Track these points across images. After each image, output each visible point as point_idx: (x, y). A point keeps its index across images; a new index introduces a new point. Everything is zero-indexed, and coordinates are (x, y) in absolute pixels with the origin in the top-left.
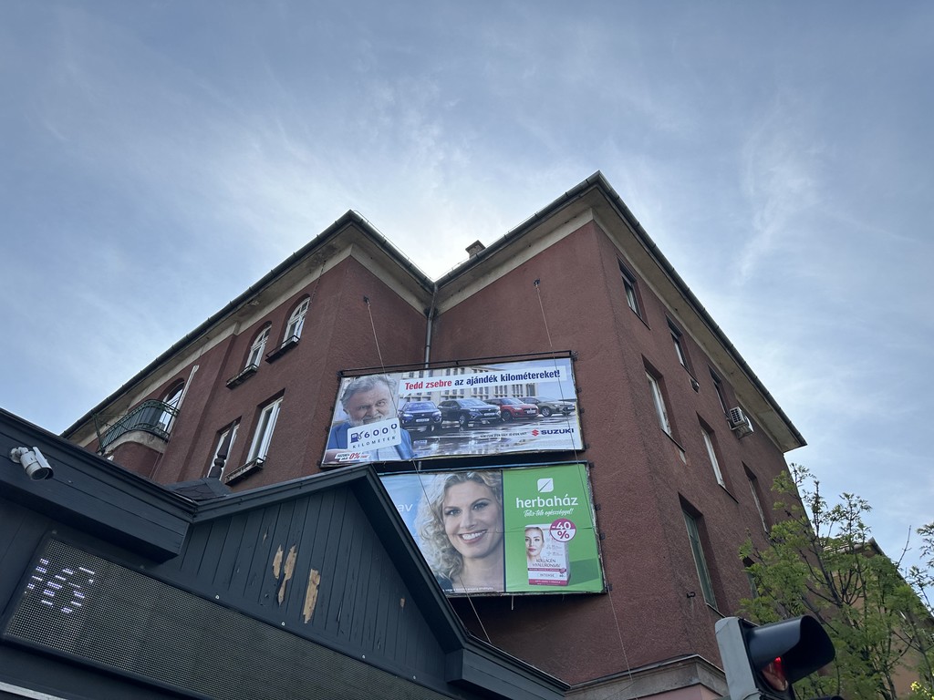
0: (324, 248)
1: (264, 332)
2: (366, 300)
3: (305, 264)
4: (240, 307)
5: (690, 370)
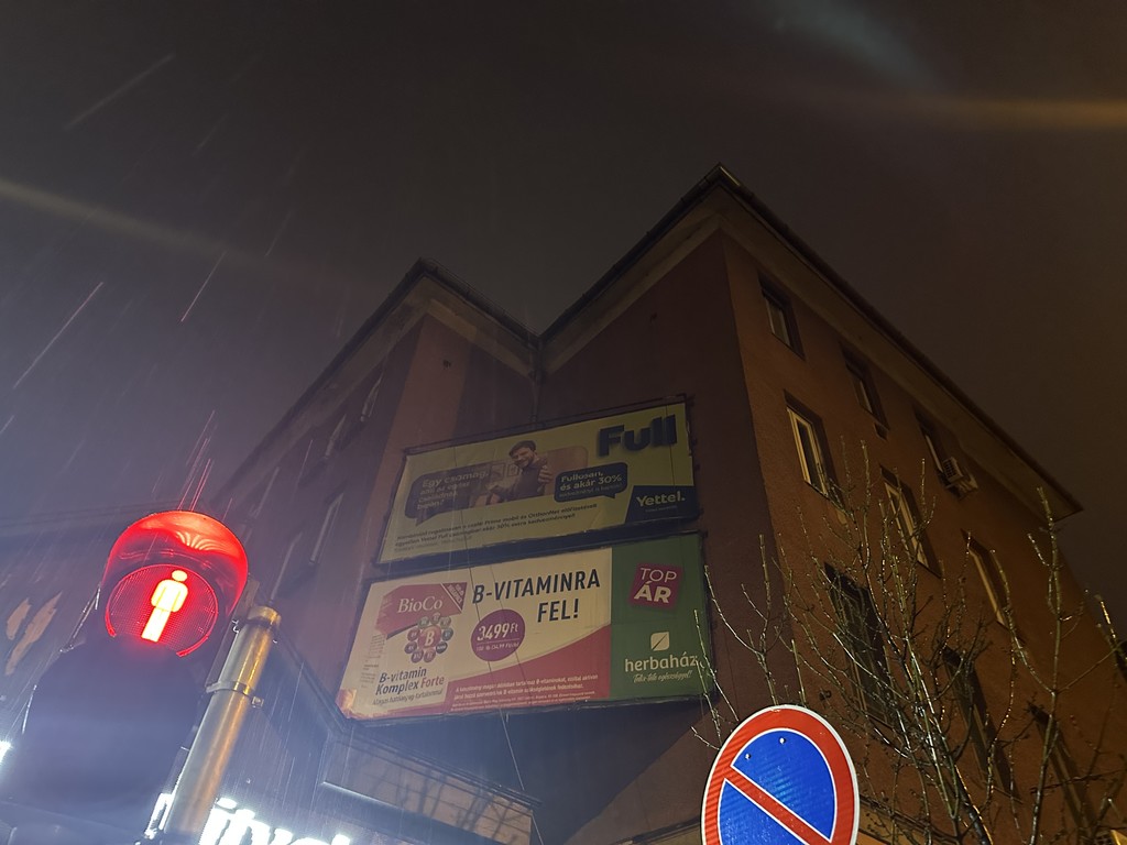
0: (398, 308)
2: (446, 364)
5: (877, 412)
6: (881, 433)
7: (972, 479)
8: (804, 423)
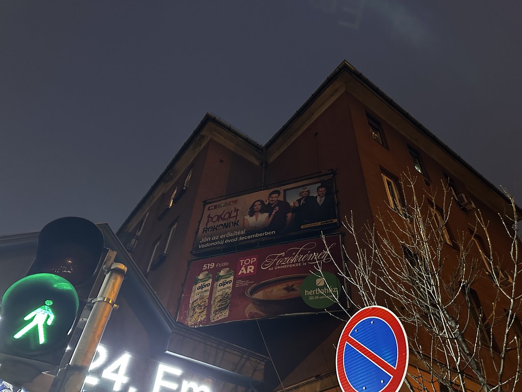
0: (198, 137)
2: (221, 161)
3: (191, 148)
4: (165, 177)
8: (389, 180)
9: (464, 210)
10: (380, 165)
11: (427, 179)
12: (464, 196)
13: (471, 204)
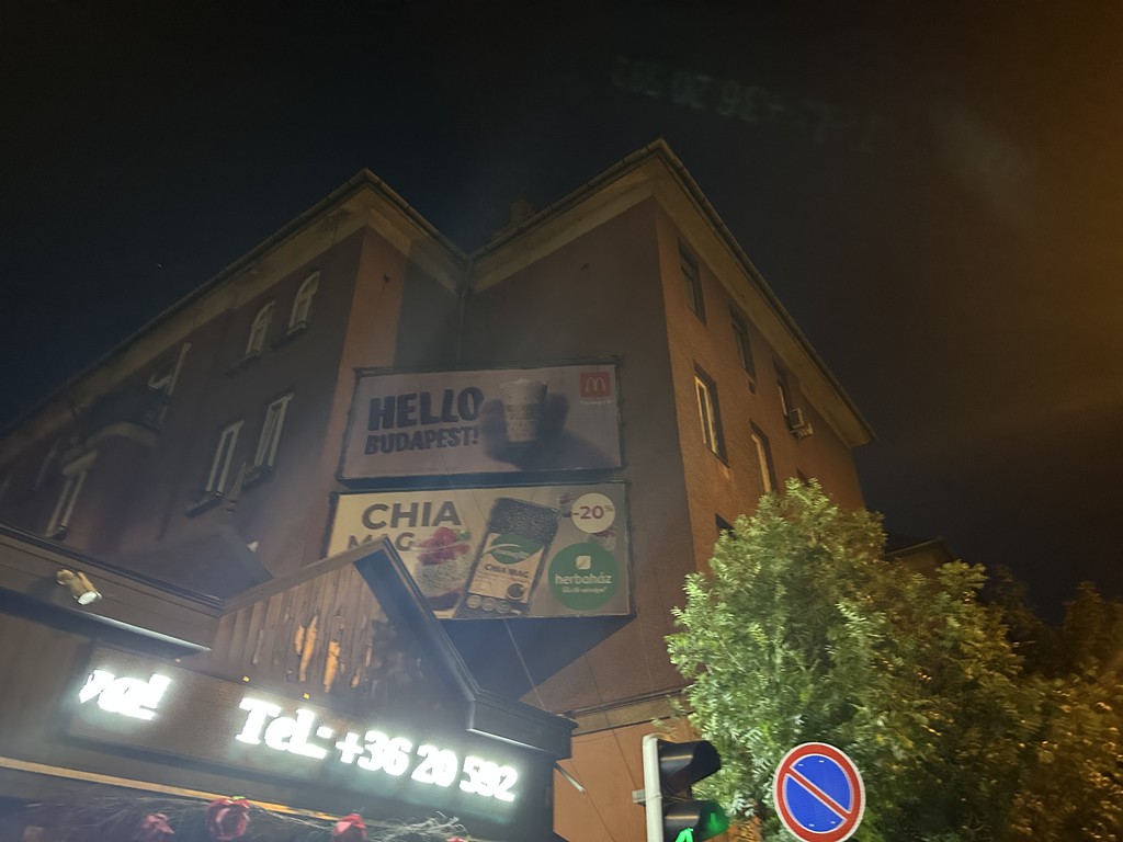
1: (268, 306)
2: (387, 279)
5: (750, 368)
6: (752, 389)
7: (810, 425)
8: (703, 386)
9: (795, 435)
10: (694, 361)
11: (752, 381)
12: (800, 411)
13: (808, 427)
